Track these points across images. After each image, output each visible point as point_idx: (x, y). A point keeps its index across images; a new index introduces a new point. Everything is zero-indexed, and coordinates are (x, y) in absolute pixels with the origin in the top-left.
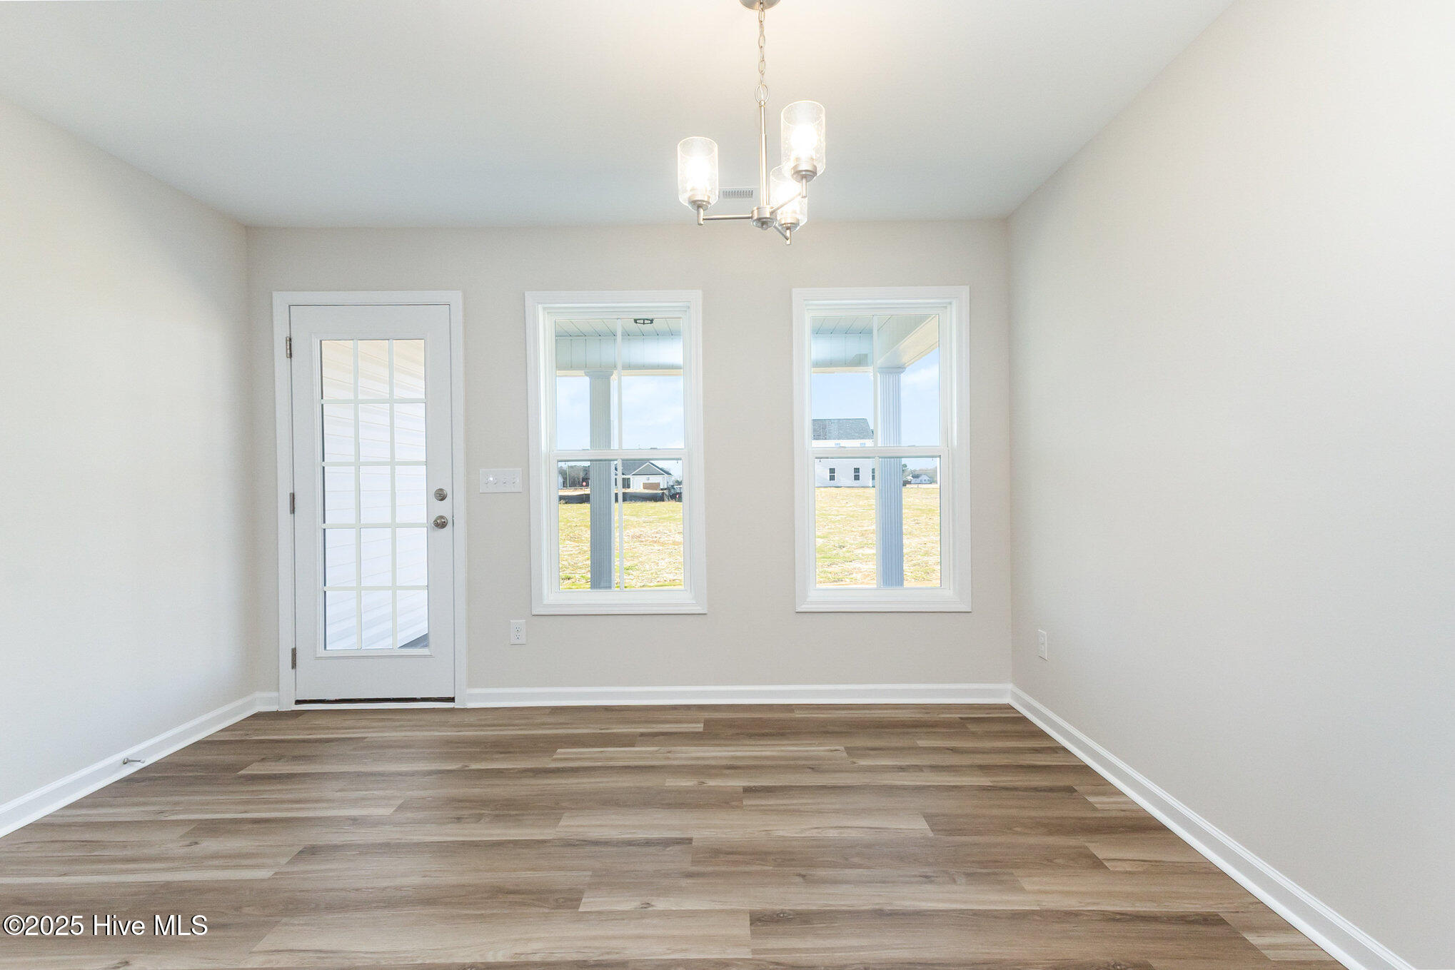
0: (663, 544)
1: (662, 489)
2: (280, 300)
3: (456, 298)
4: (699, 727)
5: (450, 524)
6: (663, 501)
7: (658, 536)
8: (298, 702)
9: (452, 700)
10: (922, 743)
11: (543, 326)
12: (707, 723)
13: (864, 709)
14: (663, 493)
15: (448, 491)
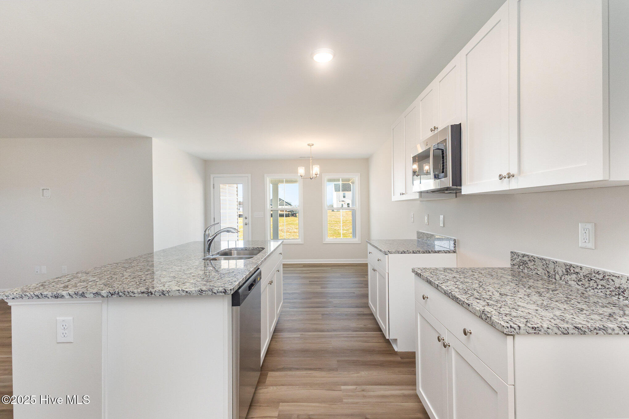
0: (290, 232)
1: (288, 212)
2: (212, 176)
3: (249, 175)
4: (302, 266)
5: (248, 224)
6: (289, 217)
7: (288, 230)
11: (268, 180)
12: (303, 265)
14: (289, 213)
15: (247, 217)
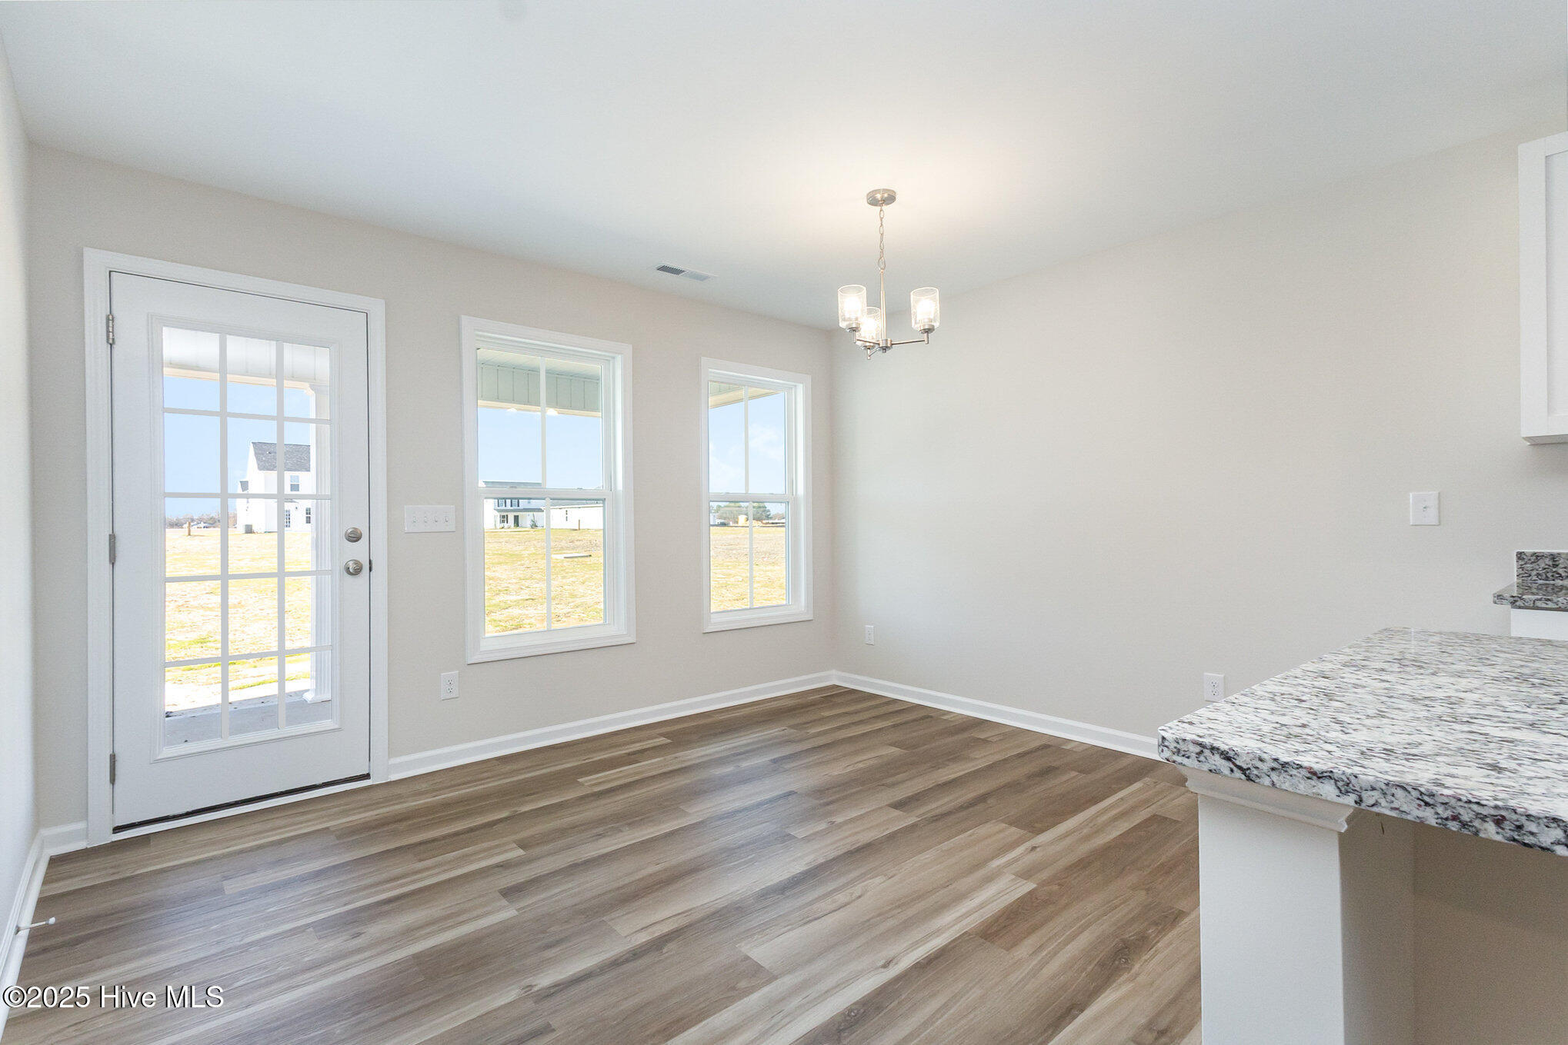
2: (96, 261)
3: (375, 306)
4: (665, 740)
5: (366, 570)
8: (117, 829)
9: (367, 776)
10: (827, 714)
13: (751, 706)
15: (362, 529)
